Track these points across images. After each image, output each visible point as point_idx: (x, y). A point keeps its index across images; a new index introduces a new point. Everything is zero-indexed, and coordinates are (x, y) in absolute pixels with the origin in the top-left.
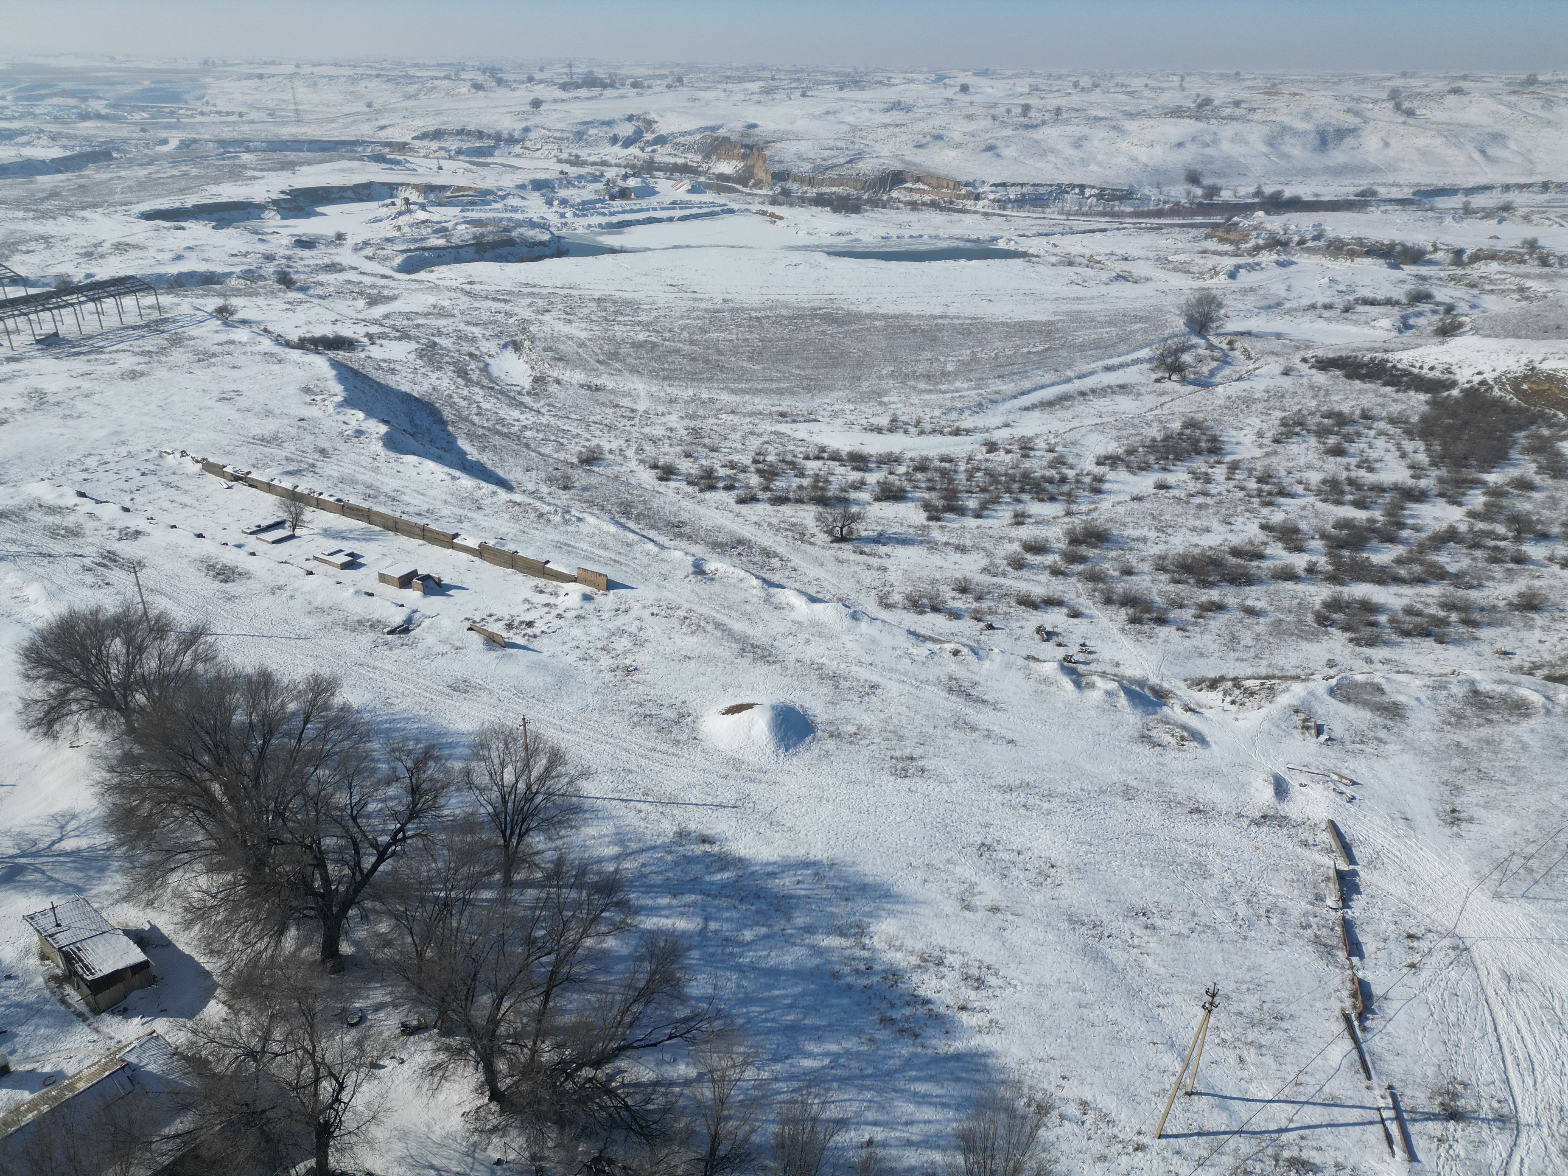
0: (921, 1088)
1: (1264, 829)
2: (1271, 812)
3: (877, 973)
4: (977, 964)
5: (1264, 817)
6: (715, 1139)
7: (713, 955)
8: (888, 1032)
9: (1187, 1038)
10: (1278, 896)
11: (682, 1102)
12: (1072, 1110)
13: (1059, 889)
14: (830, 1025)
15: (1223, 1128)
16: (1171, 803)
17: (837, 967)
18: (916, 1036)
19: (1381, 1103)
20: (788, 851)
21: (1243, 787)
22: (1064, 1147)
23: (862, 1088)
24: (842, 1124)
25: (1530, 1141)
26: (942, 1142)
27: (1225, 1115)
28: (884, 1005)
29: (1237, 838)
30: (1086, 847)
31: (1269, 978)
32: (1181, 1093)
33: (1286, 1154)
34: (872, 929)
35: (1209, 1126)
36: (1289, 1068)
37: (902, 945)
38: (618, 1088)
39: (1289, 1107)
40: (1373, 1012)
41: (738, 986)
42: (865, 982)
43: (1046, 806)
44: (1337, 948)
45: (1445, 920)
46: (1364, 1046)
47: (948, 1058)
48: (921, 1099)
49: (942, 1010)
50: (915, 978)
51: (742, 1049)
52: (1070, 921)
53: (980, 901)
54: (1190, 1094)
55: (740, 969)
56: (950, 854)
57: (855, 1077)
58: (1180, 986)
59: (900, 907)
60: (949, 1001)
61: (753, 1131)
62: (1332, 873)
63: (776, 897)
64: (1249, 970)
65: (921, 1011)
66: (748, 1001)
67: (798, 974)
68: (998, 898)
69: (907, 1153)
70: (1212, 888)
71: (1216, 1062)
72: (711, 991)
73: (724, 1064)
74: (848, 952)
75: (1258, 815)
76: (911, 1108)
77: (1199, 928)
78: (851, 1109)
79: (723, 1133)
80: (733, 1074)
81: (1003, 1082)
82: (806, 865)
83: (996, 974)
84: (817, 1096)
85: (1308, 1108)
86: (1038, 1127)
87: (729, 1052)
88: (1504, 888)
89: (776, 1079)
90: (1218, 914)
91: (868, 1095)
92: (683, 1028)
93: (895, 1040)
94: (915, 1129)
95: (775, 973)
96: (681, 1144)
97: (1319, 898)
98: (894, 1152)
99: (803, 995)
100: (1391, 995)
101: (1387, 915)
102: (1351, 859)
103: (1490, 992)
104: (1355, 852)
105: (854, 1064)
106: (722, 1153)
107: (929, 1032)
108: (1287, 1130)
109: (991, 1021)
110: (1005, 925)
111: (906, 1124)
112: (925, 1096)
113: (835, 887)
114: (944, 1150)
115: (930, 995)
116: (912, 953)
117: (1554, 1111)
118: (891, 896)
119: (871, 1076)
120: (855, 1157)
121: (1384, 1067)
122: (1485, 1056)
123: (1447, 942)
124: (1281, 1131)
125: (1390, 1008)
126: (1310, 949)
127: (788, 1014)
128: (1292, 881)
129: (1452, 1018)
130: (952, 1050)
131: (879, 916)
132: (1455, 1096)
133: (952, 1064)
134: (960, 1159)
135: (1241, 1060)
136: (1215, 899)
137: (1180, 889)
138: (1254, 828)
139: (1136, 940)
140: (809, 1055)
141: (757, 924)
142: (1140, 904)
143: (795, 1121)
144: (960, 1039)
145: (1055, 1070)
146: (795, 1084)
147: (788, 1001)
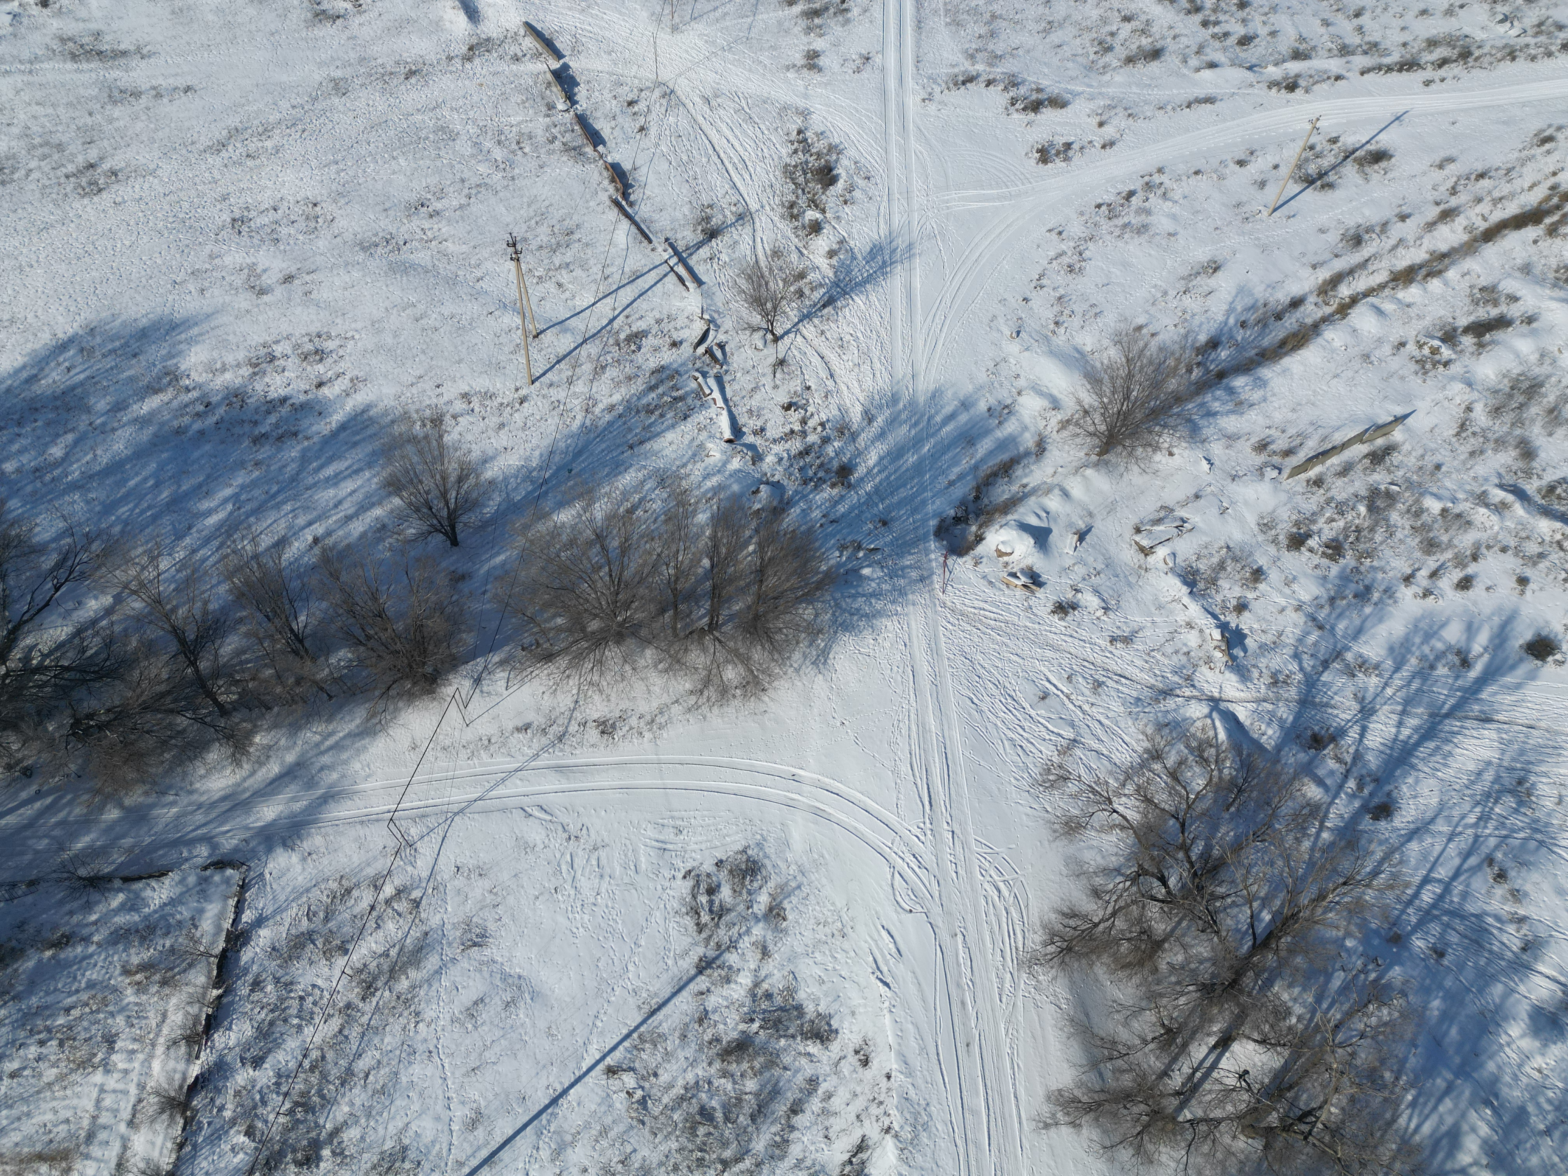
0: (329, 471)
1: (477, 61)
2: (474, 41)
3: (218, 404)
4: (306, 339)
5: (471, 49)
6: (177, 633)
7: (35, 492)
8: (267, 447)
9: (512, 293)
10: (519, 124)
11: (117, 629)
12: (459, 406)
13: (335, 224)
14: (208, 476)
15: (572, 346)
16: (385, 77)
17: (176, 424)
18: (295, 434)
19: (666, 256)
20: (30, 346)
21: (437, 25)
22: (469, 437)
23: (278, 506)
24: (282, 543)
25: (762, 221)
26: (374, 499)
27: (568, 335)
28: (247, 428)
29: (460, 83)
30: (334, 168)
31: (547, 203)
32: (530, 339)
33: (622, 336)
34: (183, 368)
35: (562, 351)
36: (595, 269)
37: (224, 365)
38: (43, 661)
39: (608, 300)
40: (632, 186)
41: (88, 502)
42: (212, 420)
43: (269, 144)
44: (583, 145)
45: (647, 75)
46: (637, 218)
47: (335, 434)
48: (335, 480)
49: (303, 398)
50: (259, 387)
51: (140, 550)
52: (364, 249)
53: (270, 279)
54: (536, 336)
55: (75, 486)
56: (208, 248)
57: (266, 502)
58: (485, 253)
59: (195, 331)
60: (304, 386)
61: (206, 603)
62: (549, 76)
63: (56, 398)
64: (529, 206)
65: (285, 410)
66: (109, 508)
67: (140, 454)
68: (284, 265)
69: (351, 526)
70: (464, 147)
71: (543, 299)
72: (62, 525)
73: (132, 572)
74: (175, 404)
75: (464, 49)
76: (331, 492)
77: (473, 191)
78: (281, 528)
79: (179, 623)
80: (150, 574)
81: (393, 422)
82: (63, 347)
83: (329, 337)
84: (243, 538)
85: (621, 292)
86: (441, 437)
87: (129, 561)
88: (677, 19)
89: (194, 552)
90: (482, 168)
91: (288, 507)
92: (63, 573)
93: (279, 450)
94: (346, 505)
95: (116, 467)
96: (147, 658)
97: (551, 107)
98: (341, 533)
99: (161, 468)
100: (637, 164)
101: (608, 95)
102: (559, 55)
103: (700, 119)
104: (558, 45)
105: (256, 492)
106: (192, 637)
107: (305, 423)
108: (615, 318)
109: (352, 380)
110: (307, 288)
111: (336, 506)
112: (336, 475)
113: (114, 351)
114: (380, 503)
115: (282, 392)
116: (238, 365)
117: (769, 190)
118: (177, 326)
119: (278, 492)
120: (311, 559)
121: (656, 226)
122: (715, 175)
123: (657, 93)
124: (611, 321)
125: (641, 175)
126: (565, 158)
127: (161, 492)
128: (523, 102)
129: (685, 158)
130: (334, 425)
131: (181, 352)
132: (708, 219)
133: (343, 435)
134: (397, 501)
135: (560, 285)
136: (473, 156)
137: (439, 164)
138: (468, 65)
139: (429, 233)
140: (209, 512)
141: (58, 435)
142: (413, 197)
143: (238, 569)
144: (335, 411)
145: (427, 385)
146: (216, 543)
147: (151, 482)
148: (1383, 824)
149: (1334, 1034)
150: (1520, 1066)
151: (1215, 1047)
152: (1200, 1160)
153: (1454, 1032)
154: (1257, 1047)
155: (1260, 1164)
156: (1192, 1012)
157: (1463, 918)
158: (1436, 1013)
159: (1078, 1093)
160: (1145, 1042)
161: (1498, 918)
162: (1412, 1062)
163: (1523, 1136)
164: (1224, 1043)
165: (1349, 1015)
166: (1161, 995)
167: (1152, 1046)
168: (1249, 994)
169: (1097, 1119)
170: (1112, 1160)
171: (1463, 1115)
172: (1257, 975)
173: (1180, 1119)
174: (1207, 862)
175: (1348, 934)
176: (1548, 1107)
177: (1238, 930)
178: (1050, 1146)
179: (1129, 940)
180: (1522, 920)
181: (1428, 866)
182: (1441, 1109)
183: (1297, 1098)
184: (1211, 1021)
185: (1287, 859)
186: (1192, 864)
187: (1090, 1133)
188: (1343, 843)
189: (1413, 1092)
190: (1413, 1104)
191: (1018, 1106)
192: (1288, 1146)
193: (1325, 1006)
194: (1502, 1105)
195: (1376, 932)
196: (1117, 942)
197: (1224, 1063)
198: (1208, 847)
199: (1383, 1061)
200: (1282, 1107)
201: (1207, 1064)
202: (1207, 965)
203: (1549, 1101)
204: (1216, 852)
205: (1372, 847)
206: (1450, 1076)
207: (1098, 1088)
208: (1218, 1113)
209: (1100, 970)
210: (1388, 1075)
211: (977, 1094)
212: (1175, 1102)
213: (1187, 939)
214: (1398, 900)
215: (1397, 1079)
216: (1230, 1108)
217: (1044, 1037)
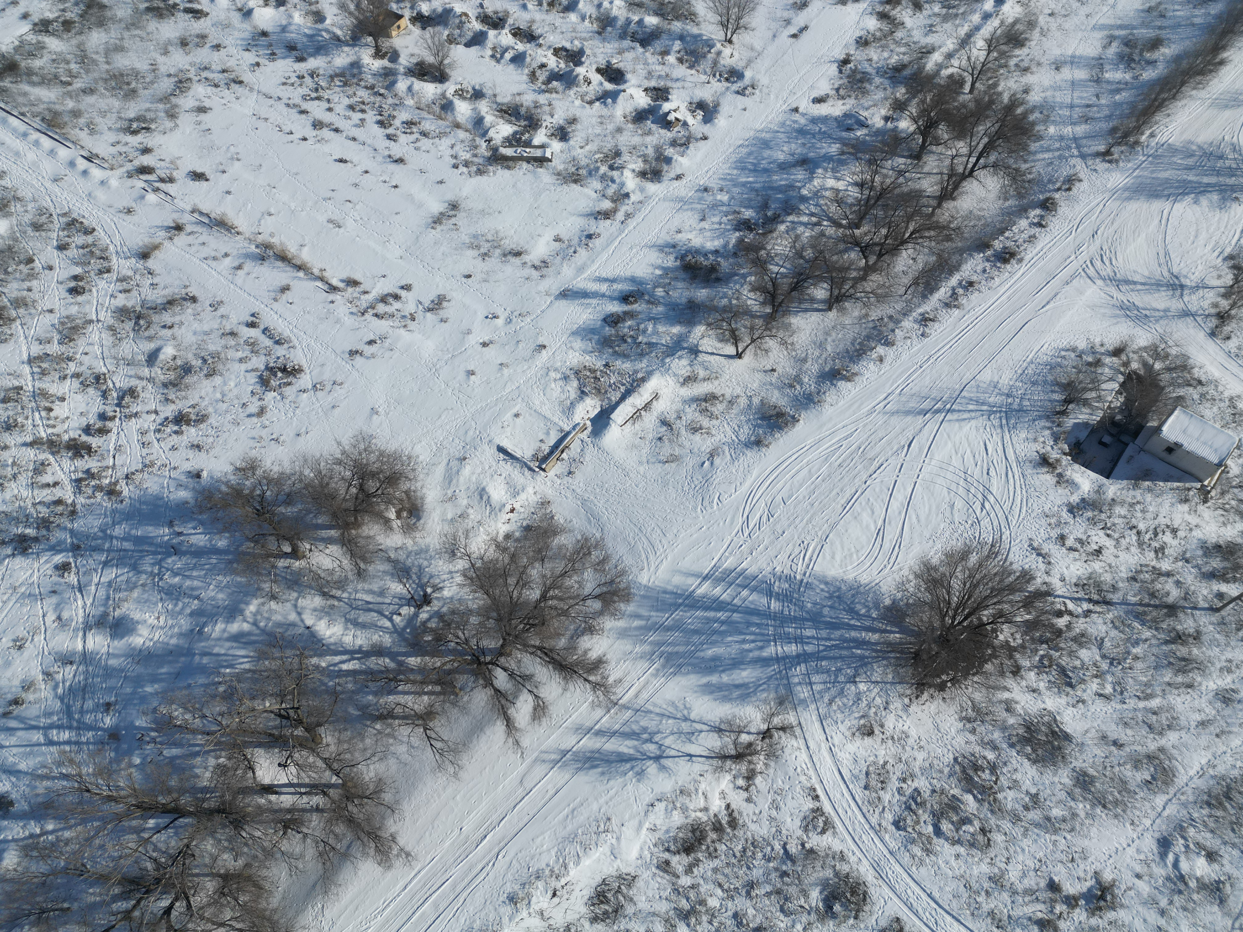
148: (13, 796)
149: (216, 732)
150: (162, 628)
151: (276, 793)
152: (357, 754)
153: (163, 670)
154: (257, 769)
155: (334, 722)
156: (260, 822)
157: (68, 707)
158: (156, 686)
159: (372, 852)
160: (305, 836)
161: (56, 687)
162: (202, 680)
163: (209, 607)
164: (269, 789)
165: (194, 732)
166: (264, 849)
167: (305, 830)
168: (222, 796)
169: (380, 828)
170: (397, 802)
171: (219, 639)
172: (204, 800)
173: (340, 781)
174: (131, 891)
175: (130, 765)
176: (180, 604)
177: (176, 834)
178: (418, 842)
179: (236, 900)
180: (48, 674)
181: (36, 748)
182: (223, 652)
183: (275, 728)
184: (259, 807)
185: (89, 840)
186: (139, 902)
187: (391, 826)
188: (51, 811)
189: (223, 670)
190: (231, 666)
191: (410, 882)
192: (310, 714)
193: (197, 749)
194: (197, 625)
195: (116, 750)
196: (243, 907)
197: (284, 780)
198: (116, 899)
199: (214, 697)
200: (288, 732)
201: (292, 790)
202: (218, 836)
203: (176, 605)
204: (117, 890)
205: (41, 791)
206: (197, 658)
207: (359, 842)
208: (320, 763)
209: (275, 901)
210: (221, 689)
211: (423, 914)
212: (331, 792)
213: (207, 860)
214: (78, 752)
215: (220, 683)
216: (311, 759)
217: (352, 902)
